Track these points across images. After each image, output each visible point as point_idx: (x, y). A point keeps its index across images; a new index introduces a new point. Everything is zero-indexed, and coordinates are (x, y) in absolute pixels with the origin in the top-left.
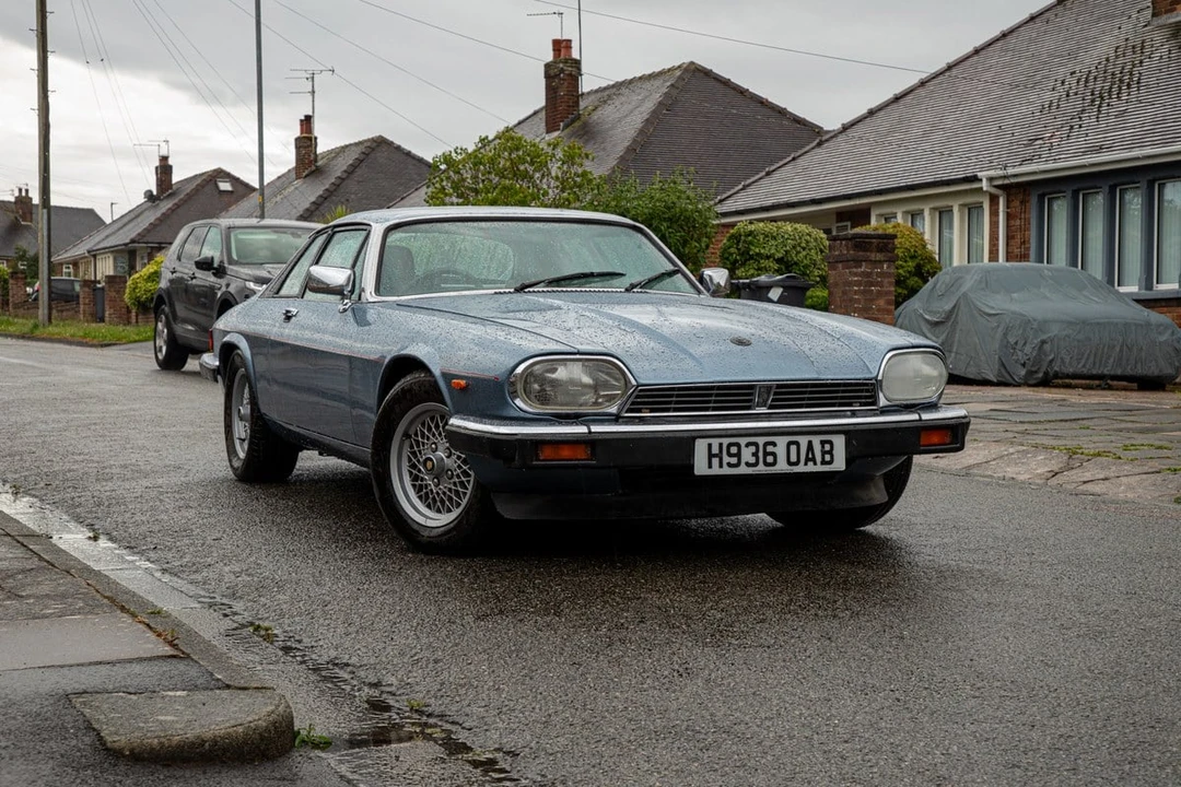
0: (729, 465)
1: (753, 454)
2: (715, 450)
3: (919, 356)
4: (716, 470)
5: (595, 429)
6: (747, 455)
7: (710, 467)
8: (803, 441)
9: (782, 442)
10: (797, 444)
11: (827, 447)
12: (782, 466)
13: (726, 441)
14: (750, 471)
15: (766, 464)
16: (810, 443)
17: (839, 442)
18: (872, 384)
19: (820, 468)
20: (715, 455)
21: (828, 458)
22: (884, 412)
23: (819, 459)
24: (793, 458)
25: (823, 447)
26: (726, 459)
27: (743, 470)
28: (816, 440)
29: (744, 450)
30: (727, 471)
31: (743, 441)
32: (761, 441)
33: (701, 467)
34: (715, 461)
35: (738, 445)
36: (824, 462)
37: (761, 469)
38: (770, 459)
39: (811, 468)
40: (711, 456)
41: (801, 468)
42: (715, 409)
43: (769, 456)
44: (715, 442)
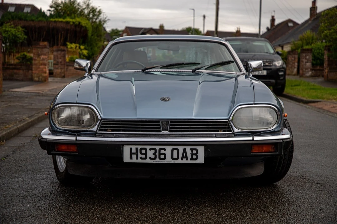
0: (141, 158)
1: (153, 154)
2: (134, 151)
3: (259, 108)
4: (134, 160)
5: (79, 138)
6: (150, 154)
7: (131, 158)
8: (181, 149)
10: (178, 150)
11: (194, 152)
12: (169, 160)
13: (139, 147)
14: (152, 161)
15: (160, 158)
18: (227, 122)
19: (189, 162)
20: (134, 154)
22: (236, 135)
24: (175, 156)
26: (139, 155)
27: (148, 161)
29: (148, 151)
30: (139, 161)
31: (148, 147)
32: (158, 148)
33: (127, 158)
34: (134, 156)
35: (146, 149)
36: (192, 159)
37: (158, 161)
38: (162, 156)
39: (185, 161)
40: (132, 154)
41: (179, 161)
42: (142, 131)
44: (134, 148)
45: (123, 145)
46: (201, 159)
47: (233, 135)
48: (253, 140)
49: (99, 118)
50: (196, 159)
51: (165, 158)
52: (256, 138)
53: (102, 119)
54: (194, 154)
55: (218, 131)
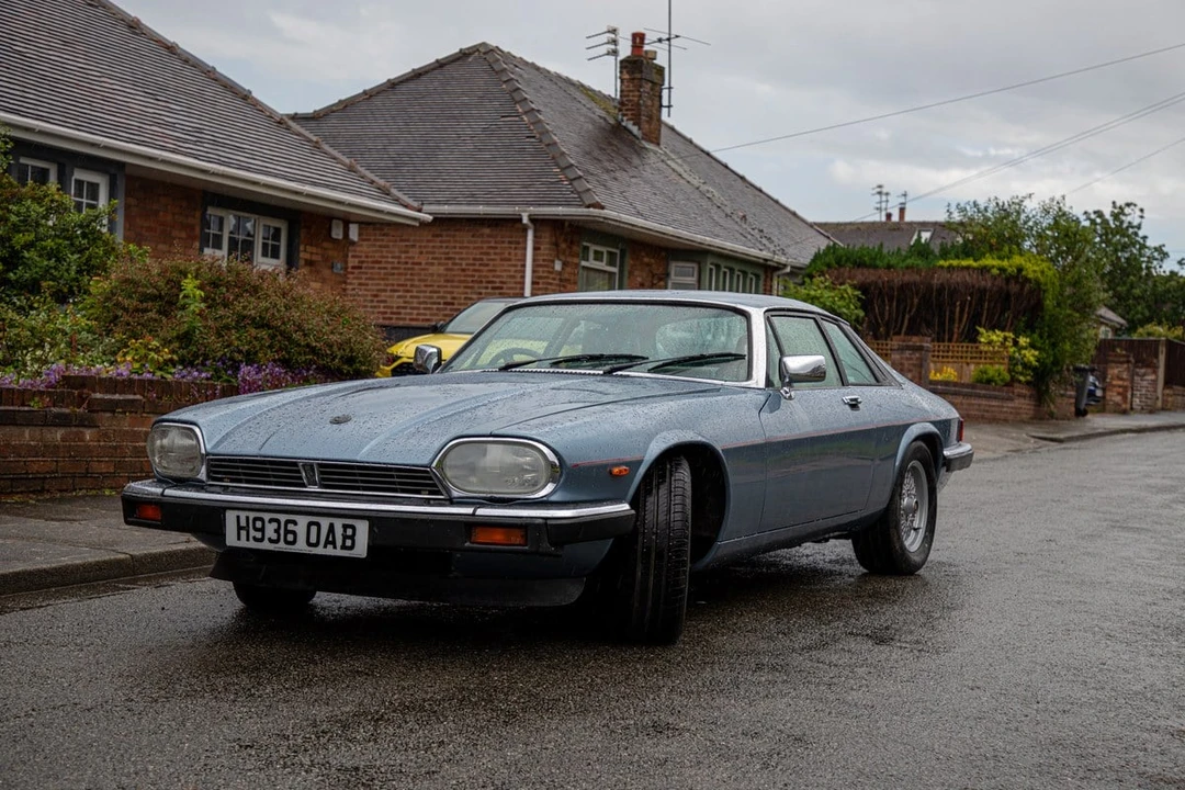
0: (255, 539)
2: (243, 523)
4: (243, 543)
6: (270, 530)
7: (239, 539)
8: (325, 523)
9: (303, 521)
10: (318, 525)
11: (349, 532)
13: (252, 515)
14: (271, 547)
15: (287, 542)
16: (332, 526)
17: (363, 528)
19: (339, 552)
20: (243, 528)
21: (349, 543)
23: (339, 542)
24: (313, 539)
25: (345, 531)
27: (266, 545)
28: (338, 524)
30: (252, 545)
31: (266, 517)
32: (283, 518)
34: (243, 533)
36: (344, 547)
37: (282, 546)
38: (290, 537)
39: (330, 551)
40: (240, 528)
41: (320, 550)
43: (289, 534)
44: (243, 515)
45: (225, 509)
46: (361, 549)
47: (447, 503)
48: (473, 514)
49: (203, 451)
50: (352, 548)
51: (294, 542)
52: (481, 512)
53: (208, 454)
54: (349, 537)
55: (418, 492)
